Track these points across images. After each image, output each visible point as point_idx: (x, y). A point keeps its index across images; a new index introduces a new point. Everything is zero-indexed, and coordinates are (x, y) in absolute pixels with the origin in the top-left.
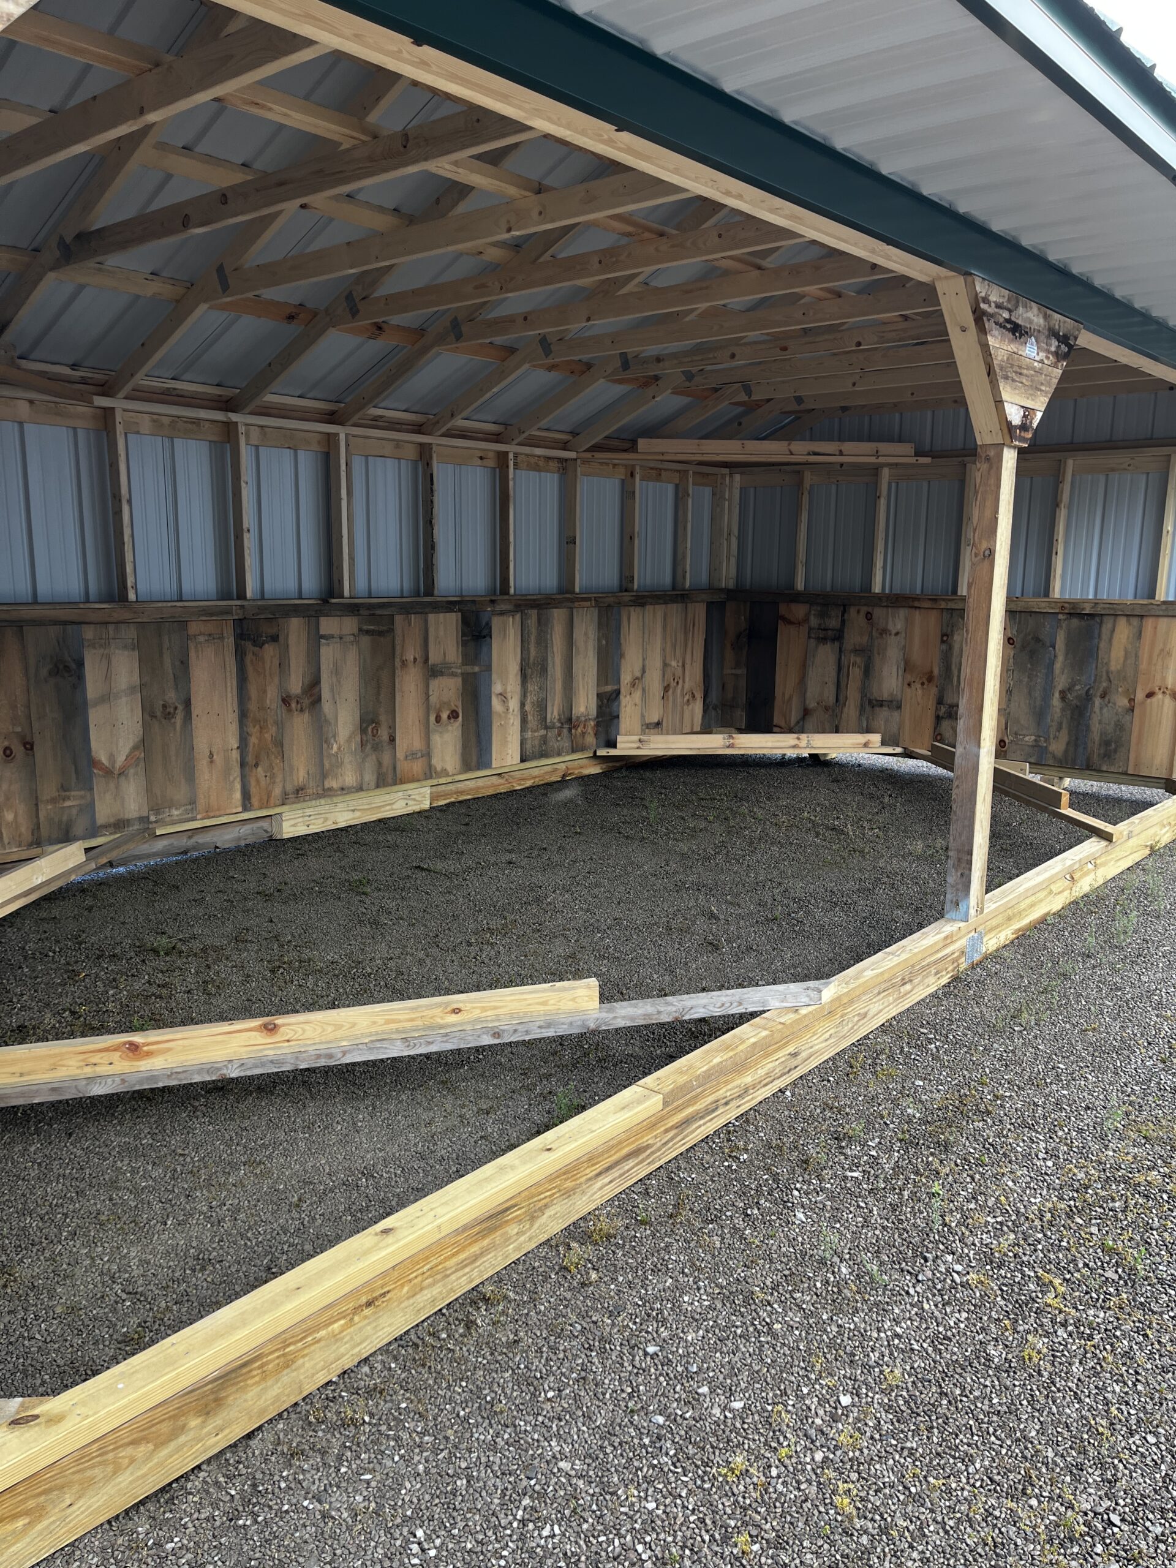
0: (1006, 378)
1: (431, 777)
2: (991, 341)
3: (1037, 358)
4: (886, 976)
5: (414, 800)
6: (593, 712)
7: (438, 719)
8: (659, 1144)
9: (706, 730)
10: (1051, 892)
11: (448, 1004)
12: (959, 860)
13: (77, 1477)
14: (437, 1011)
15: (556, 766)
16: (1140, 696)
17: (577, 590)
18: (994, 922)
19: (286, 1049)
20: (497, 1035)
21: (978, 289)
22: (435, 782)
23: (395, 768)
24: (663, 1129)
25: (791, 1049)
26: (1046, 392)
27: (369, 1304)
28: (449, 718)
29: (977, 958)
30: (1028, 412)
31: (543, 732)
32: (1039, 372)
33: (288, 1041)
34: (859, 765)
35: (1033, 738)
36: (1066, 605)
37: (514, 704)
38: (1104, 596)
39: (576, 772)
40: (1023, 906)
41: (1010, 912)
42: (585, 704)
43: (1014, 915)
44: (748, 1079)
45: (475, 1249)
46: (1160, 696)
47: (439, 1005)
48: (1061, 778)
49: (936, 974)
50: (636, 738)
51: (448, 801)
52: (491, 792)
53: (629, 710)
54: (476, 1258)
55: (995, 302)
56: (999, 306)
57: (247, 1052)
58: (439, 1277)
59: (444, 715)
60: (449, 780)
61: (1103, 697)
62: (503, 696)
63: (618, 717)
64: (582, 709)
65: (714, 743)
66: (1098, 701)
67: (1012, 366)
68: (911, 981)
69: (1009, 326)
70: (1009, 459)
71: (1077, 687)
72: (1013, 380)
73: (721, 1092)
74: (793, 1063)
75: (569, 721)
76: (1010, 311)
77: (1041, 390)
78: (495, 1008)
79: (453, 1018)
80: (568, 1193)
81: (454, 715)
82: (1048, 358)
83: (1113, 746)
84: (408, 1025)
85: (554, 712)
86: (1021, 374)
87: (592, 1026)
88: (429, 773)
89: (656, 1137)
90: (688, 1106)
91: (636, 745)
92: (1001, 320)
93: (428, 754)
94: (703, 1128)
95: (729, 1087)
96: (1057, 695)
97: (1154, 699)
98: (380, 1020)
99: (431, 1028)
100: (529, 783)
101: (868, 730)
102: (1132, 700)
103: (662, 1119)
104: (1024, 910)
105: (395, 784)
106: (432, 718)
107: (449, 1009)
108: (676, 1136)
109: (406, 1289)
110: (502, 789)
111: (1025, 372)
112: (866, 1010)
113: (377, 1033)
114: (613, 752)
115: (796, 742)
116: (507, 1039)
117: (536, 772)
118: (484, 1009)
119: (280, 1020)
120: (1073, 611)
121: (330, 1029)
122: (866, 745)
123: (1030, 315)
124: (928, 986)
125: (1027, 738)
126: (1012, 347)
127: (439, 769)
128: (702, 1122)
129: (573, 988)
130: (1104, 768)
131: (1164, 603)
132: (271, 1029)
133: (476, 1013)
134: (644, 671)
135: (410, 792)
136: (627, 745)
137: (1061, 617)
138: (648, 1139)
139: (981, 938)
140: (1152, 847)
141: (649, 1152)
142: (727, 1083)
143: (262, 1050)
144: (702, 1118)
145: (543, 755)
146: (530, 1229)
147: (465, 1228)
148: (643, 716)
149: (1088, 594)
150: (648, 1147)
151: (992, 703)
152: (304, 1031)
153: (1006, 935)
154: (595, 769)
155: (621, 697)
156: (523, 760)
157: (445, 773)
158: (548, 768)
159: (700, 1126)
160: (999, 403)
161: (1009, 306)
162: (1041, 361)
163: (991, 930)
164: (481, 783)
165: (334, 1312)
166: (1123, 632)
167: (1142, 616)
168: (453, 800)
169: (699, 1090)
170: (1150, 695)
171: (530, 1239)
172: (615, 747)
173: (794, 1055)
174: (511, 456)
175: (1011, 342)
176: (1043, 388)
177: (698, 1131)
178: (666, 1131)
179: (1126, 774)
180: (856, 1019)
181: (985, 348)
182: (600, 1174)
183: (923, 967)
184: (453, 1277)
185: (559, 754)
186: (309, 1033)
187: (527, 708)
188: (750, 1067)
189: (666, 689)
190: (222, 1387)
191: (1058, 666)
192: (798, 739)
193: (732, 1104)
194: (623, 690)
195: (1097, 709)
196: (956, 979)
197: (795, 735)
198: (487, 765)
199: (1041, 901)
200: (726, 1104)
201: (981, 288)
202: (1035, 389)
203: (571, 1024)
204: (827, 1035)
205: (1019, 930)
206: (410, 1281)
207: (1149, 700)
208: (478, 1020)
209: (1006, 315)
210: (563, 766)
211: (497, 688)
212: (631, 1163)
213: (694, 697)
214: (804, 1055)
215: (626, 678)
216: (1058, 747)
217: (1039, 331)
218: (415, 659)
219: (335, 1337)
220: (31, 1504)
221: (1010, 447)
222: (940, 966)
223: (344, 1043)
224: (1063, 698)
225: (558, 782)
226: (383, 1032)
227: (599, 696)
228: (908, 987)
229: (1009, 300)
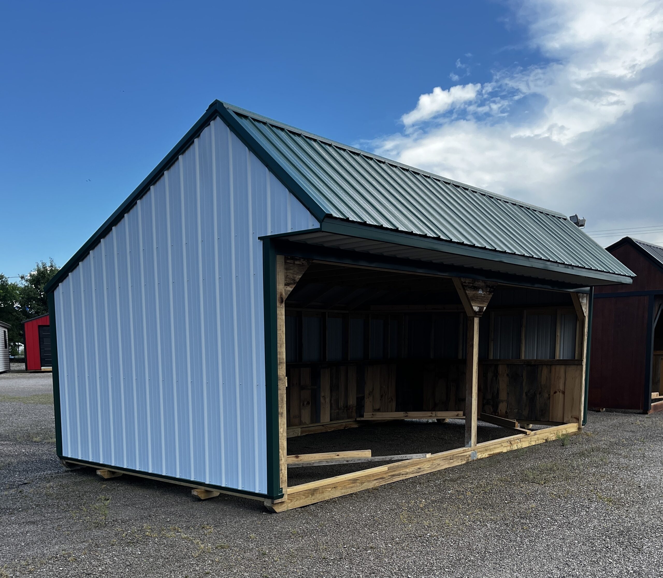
0: (473, 300)
1: (301, 425)
2: (467, 292)
3: (483, 294)
4: (445, 456)
5: (296, 432)
6: (355, 404)
7: (303, 405)
8: (387, 478)
9: (397, 411)
10: (502, 446)
11: (336, 454)
12: (468, 430)
13: (296, 497)
14: (334, 455)
15: (342, 424)
16: (552, 393)
17: (349, 360)
18: (481, 450)
19: (301, 462)
20: (347, 461)
21: (462, 280)
22: (302, 426)
23: (290, 421)
24: (388, 475)
25: (418, 467)
26: (487, 302)
27: (335, 488)
28: (307, 404)
29: (475, 459)
30: (481, 308)
31: (337, 411)
32: (484, 297)
33: (301, 460)
34: (456, 424)
35: (517, 410)
36: (526, 362)
37: (328, 400)
38: (539, 358)
39: (349, 426)
40: (491, 447)
41: (486, 448)
42: (352, 401)
43: (488, 450)
44: (408, 470)
45: (352, 485)
46: (558, 393)
47: (334, 454)
48: (528, 425)
49: (461, 460)
50: (371, 413)
51: (306, 434)
52: (319, 432)
53: (368, 403)
54: (352, 487)
55: (468, 282)
56: (468, 283)
57: (292, 462)
58: (346, 488)
59: (305, 403)
60: (307, 426)
61: (540, 394)
62: (324, 397)
63: (364, 406)
64: (351, 403)
65: (400, 415)
66: (538, 396)
67: (474, 297)
68: (453, 459)
69: (472, 287)
70: (476, 321)
71: (531, 391)
72: (475, 300)
73: (401, 471)
74: (420, 470)
75: (347, 407)
76: (473, 284)
77: (485, 301)
78: (347, 455)
79: (337, 457)
80: (369, 481)
81: (308, 403)
82: (486, 293)
83: (544, 411)
84: (327, 458)
85: (341, 404)
86: (477, 298)
87: (370, 460)
88: (301, 423)
89: (386, 476)
90: (393, 472)
91: (371, 416)
92: (470, 286)
93: (300, 417)
94: (397, 478)
95: (403, 471)
96: (524, 394)
97: (557, 394)
98: (321, 456)
99: (332, 459)
100: (333, 429)
101: (459, 410)
102: (549, 395)
103: (387, 473)
104: (492, 449)
105: (290, 426)
106: (302, 404)
107: (336, 455)
108: (390, 478)
109: (340, 488)
110: (324, 431)
111: (479, 298)
112: (439, 463)
113: (320, 460)
114: (362, 419)
115: (431, 415)
116: (350, 462)
117: (335, 425)
118: (344, 455)
119: (299, 455)
120: (528, 364)
121: (310, 458)
122: (457, 415)
123: (479, 283)
124: (459, 462)
125: (515, 410)
126: (474, 292)
127: (303, 422)
128: (397, 477)
129: (365, 451)
130: (542, 420)
131: (558, 360)
132: (297, 457)
133: (342, 456)
134: (373, 390)
135: (294, 430)
136: (367, 416)
137: (524, 366)
138: (385, 476)
139: (476, 453)
140: (546, 440)
141: (385, 479)
142: (402, 469)
143: (295, 462)
144: (397, 476)
145: (338, 419)
146: (361, 486)
147: (350, 480)
148: (373, 406)
149: (534, 358)
150: (385, 478)
151: (475, 386)
152: (304, 458)
153: (485, 455)
154: (356, 426)
155: (365, 399)
156: (331, 420)
157: (305, 423)
158: (340, 424)
159: (396, 478)
160: (472, 307)
161: (472, 282)
162: (485, 294)
163: (480, 452)
164: (317, 428)
165: (329, 486)
166: (545, 371)
167: (551, 365)
168: (307, 433)
169: (396, 469)
170: (555, 393)
171: (361, 488)
172: (363, 417)
173: (420, 469)
174: (327, 313)
175: (473, 291)
176: (486, 301)
177: (396, 479)
178: (389, 476)
179: (549, 421)
180: (436, 465)
181: (466, 293)
182: (375, 480)
183: (456, 456)
184: (348, 489)
185: (343, 419)
186: (305, 459)
187: (332, 402)
188: (408, 468)
189: (382, 396)
190: (314, 492)
191: (524, 383)
192: (432, 413)
193: (404, 475)
194: (366, 396)
195: (538, 399)
196: (467, 463)
197: (431, 412)
198: (319, 422)
199: (498, 447)
200: (402, 475)
201: (463, 280)
202: (482, 301)
203: (365, 459)
204: (428, 466)
205: (491, 454)
206: (341, 486)
207: (555, 395)
208: (343, 458)
209: (471, 285)
210: (344, 424)
211: (322, 394)
212: (381, 480)
213: (392, 399)
214: (422, 470)
215: (367, 392)
216: (525, 413)
217: (483, 287)
218: (296, 384)
219: (330, 492)
220: (291, 498)
221: (476, 317)
222: (463, 458)
223: (313, 462)
224: (526, 395)
225: (343, 429)
226: (322, 460)
227: (357, 398)
228: (452, 461)
229: (472, 281)
